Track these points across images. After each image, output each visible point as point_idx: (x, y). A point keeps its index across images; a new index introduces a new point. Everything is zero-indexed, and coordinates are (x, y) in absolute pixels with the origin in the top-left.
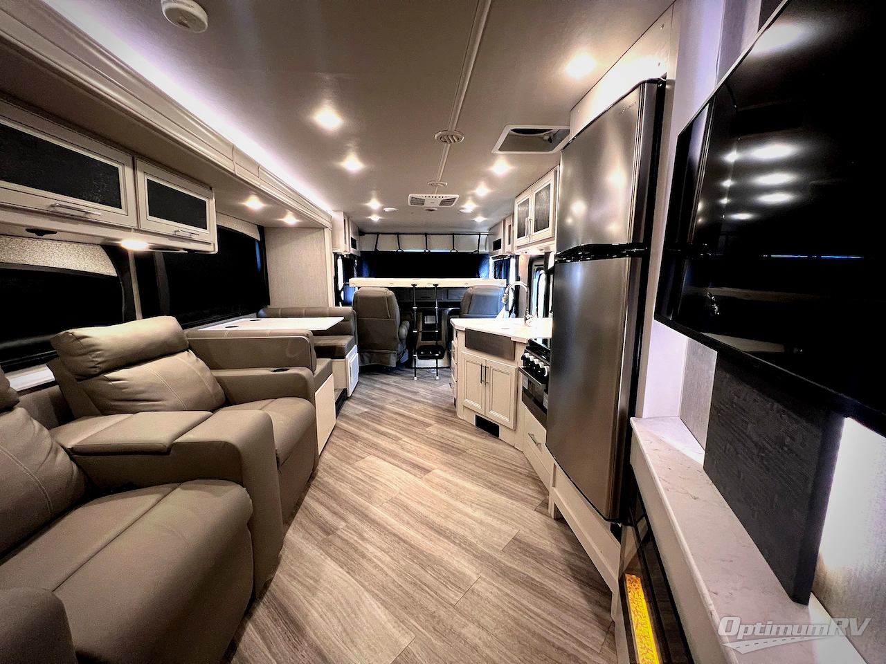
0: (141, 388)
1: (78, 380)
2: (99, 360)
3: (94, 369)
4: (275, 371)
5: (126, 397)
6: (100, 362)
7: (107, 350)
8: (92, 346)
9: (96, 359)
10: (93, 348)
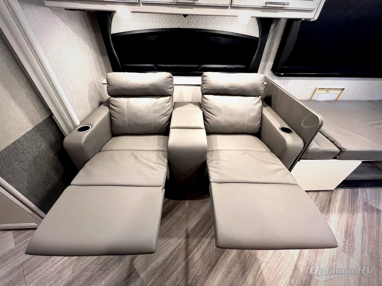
3: (203, 91)
4: (282, 128)
6: (205, 89)
7: (209, 84)
8: (205, 81)
9: (204, 87)
10: (205, 82)
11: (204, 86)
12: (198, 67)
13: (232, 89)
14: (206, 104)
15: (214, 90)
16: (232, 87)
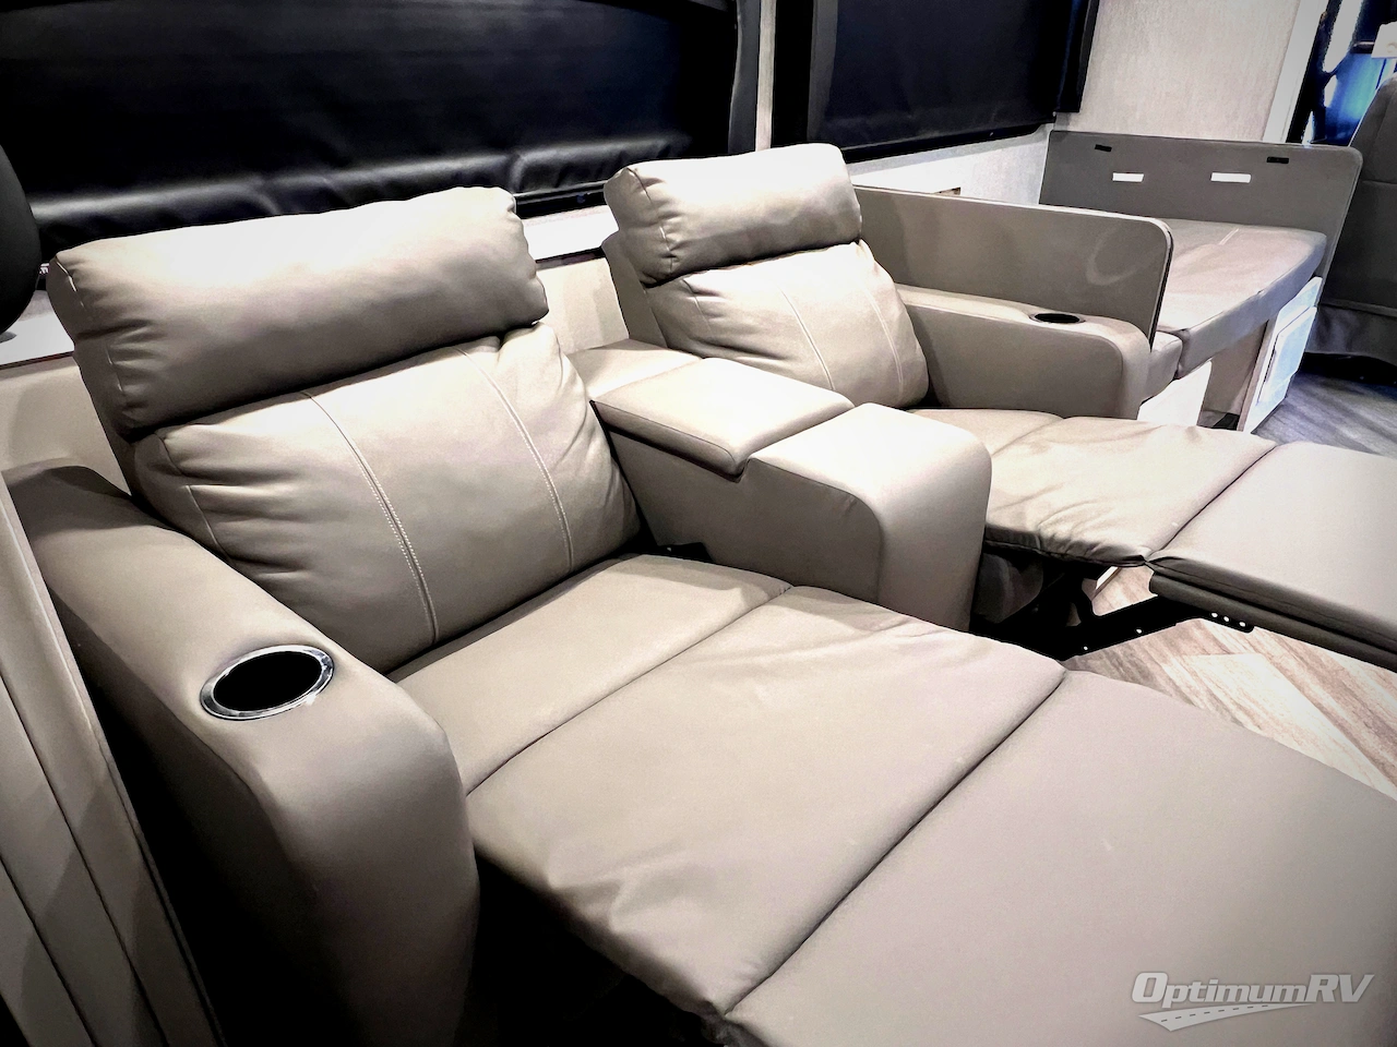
0: (749, 321)
1: (647, 286)
2: (677, 238)
3: (669, 260)
4: (1041, 317)
5: (723, 337)
6: (680, 246)
7: (695, 217)
8: (663, 202)
9: (670, 236)
10: (664, 209)
11: (671, 231)
12: (506, 169)
13: (779, 221)
14: (716, 316)
15: (719, 239)
16: (777, 212)
